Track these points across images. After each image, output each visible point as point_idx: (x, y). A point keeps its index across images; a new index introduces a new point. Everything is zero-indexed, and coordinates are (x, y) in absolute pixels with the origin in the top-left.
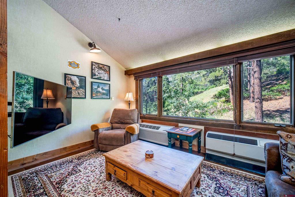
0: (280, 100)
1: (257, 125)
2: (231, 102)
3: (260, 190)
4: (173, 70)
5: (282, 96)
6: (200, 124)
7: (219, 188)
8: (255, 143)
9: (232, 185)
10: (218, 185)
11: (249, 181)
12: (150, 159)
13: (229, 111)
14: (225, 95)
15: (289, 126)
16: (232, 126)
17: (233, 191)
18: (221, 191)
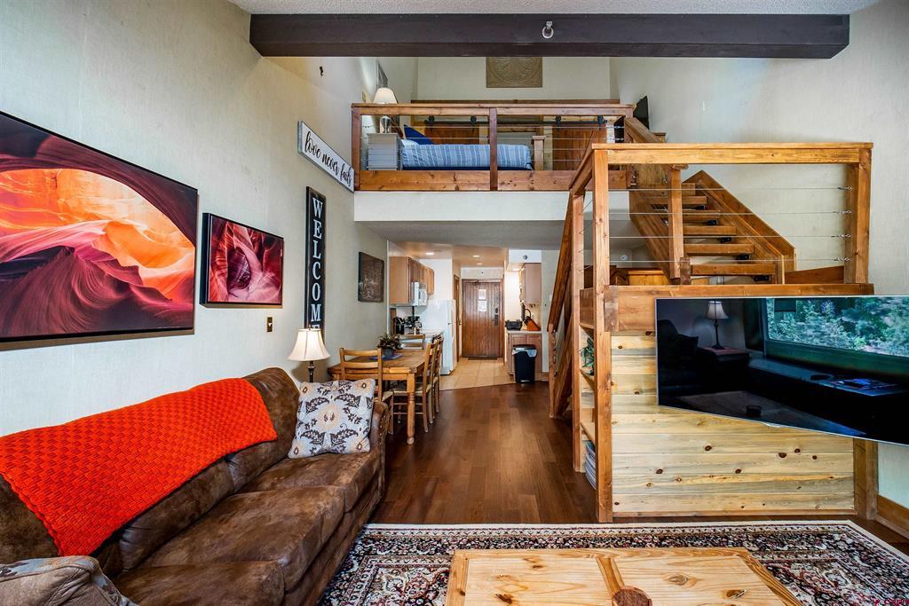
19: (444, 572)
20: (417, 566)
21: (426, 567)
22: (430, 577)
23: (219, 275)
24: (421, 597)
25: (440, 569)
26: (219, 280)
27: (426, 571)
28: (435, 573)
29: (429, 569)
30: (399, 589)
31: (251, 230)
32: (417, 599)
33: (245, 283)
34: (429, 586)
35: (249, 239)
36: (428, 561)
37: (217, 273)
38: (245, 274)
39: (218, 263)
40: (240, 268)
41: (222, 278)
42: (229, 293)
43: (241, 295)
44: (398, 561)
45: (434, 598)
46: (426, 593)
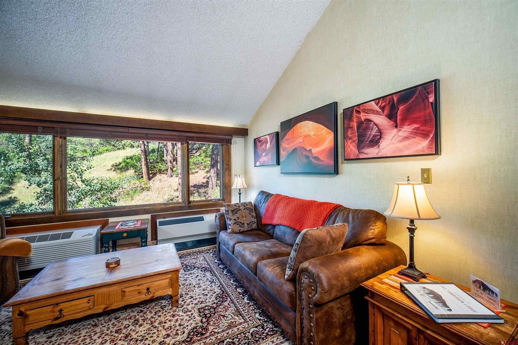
0: (196, 174)
1: (201, 203)
2: (144, 177)
3: (211, 255)
4: (99, 132)
5: (197, 170)
6: (145, 212)
7: (186, 267)
8: (202, 219)
9: (194, 261)
10: (184, 266)
11: (203, 252)
12: (118, 267)
13: (142, 192)
14: (134, 166)
15: (219, 200)
16: (181, 208)
17: (196, 264)
18: (189, 268)
19: (204, 334)
20: (223, 331)
21: (218, 333)
22: (211, 328)
23: (351, 143)
24: (209, 317)
25: (208, 334)
26: (351, 146)
27: (216, 330)
28: (209, 332)
29: (215, 333)
30: (224, 316)
31: (377, 100)
32: (211, 316)
33: (375, 142)
34: (208, 324)
35: (377, 108)
36: (219, 337)
37: (349, 142)
38: (375, 136)
39: (350, 136)
40: (368, 134)
41: (354, 144)
42: (359, 152)
43: (372, 152)
44: (238, 329)
45: (202, 320)
46: (208, 320)
